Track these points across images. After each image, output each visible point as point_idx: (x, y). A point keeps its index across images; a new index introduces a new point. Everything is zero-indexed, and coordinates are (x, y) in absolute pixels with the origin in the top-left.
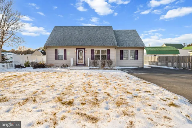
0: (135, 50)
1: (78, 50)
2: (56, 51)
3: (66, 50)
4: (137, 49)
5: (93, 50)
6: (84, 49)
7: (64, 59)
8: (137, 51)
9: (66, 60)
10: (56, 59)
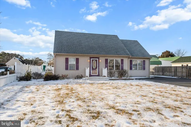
0: (142, 60)
1: (91, 59)
2: (67, 60)
3: (78, 59)
4: (144, 60)
5: (108, 59)
6: (98, 58)
7: (76, 69)
8: (144, 61)
9: (78, 70)
10: (67, 68)
